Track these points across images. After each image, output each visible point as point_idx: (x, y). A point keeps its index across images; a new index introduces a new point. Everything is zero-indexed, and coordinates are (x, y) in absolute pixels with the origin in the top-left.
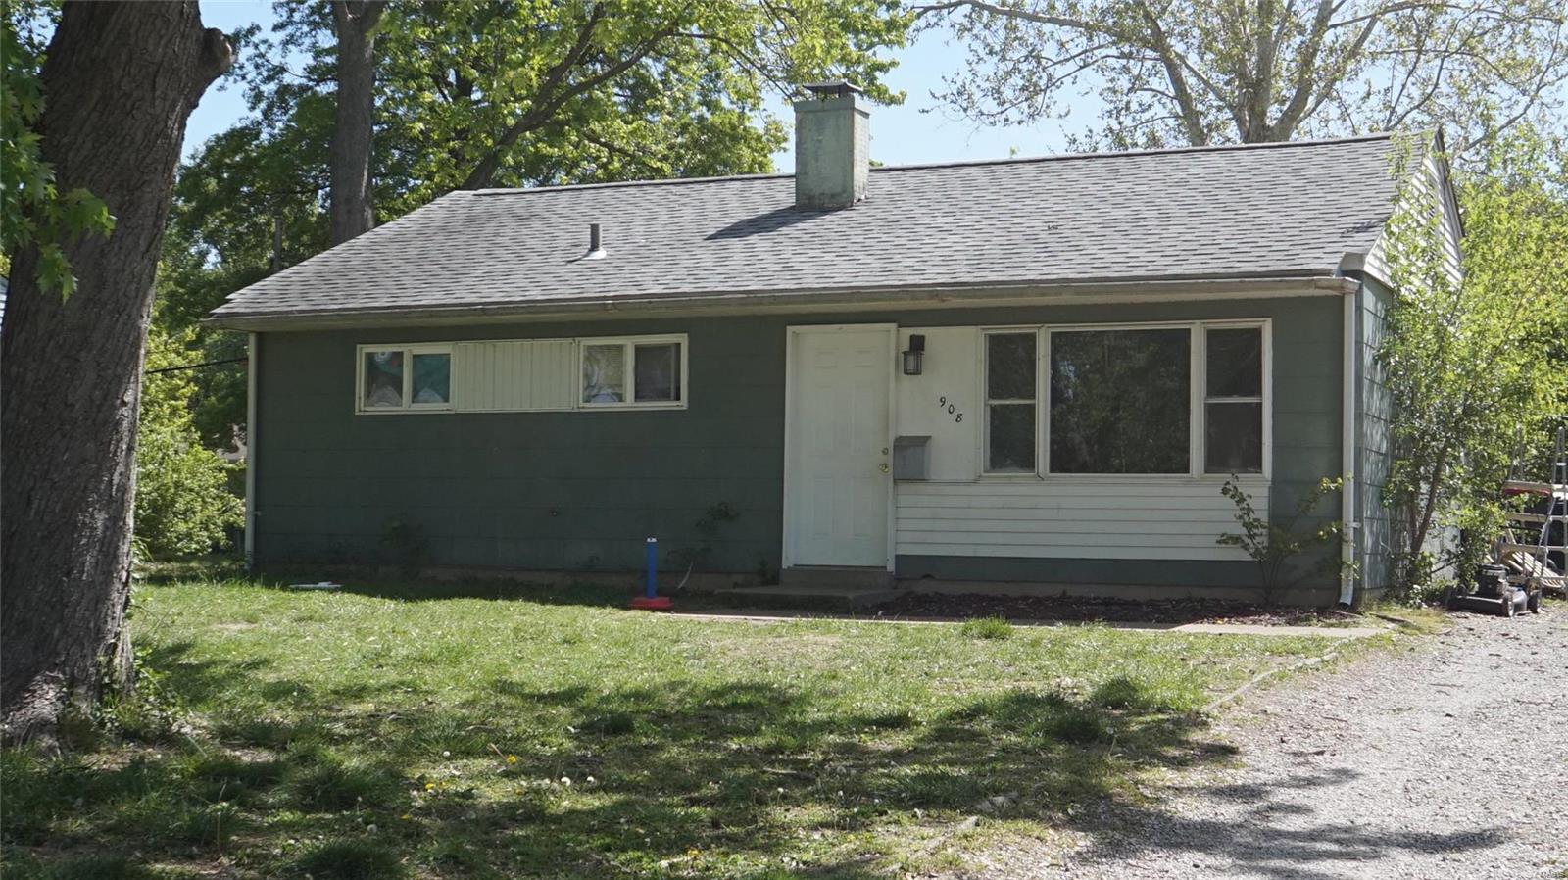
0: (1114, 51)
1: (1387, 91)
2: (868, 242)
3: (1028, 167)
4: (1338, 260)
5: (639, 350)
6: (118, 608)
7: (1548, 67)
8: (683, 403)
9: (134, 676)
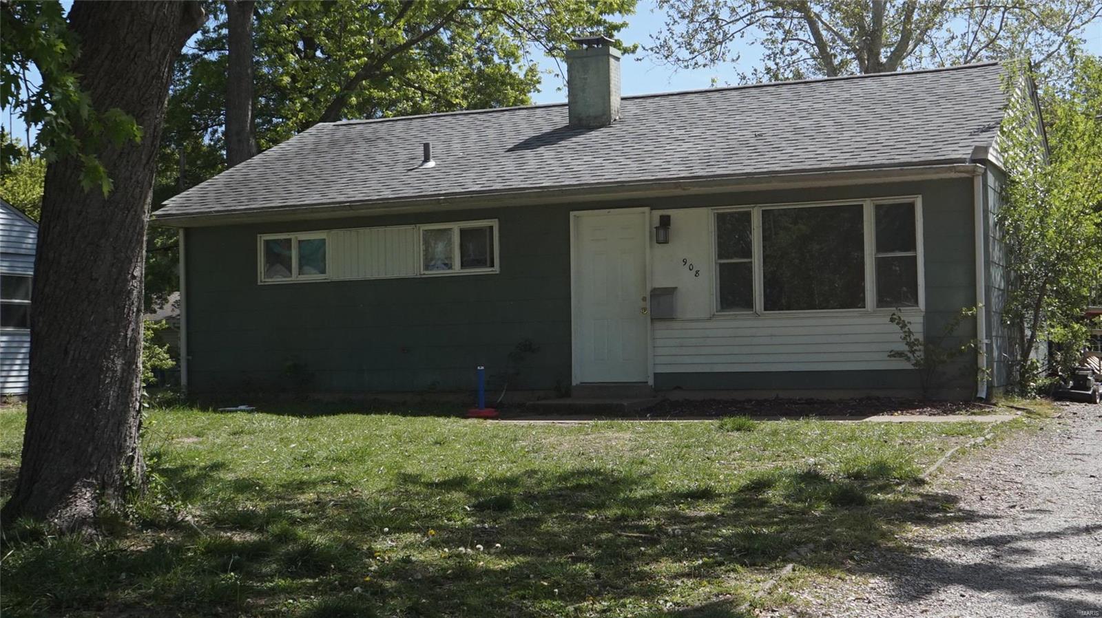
0: (771, 13)
1: (964, 35)
2: (626, 150)
3: (734, 93)
4: (970, 152)
5: (463, 232)
6: (134, 430)
7: (1074, 16)
8: (496, 269)
9: (146, 479)
